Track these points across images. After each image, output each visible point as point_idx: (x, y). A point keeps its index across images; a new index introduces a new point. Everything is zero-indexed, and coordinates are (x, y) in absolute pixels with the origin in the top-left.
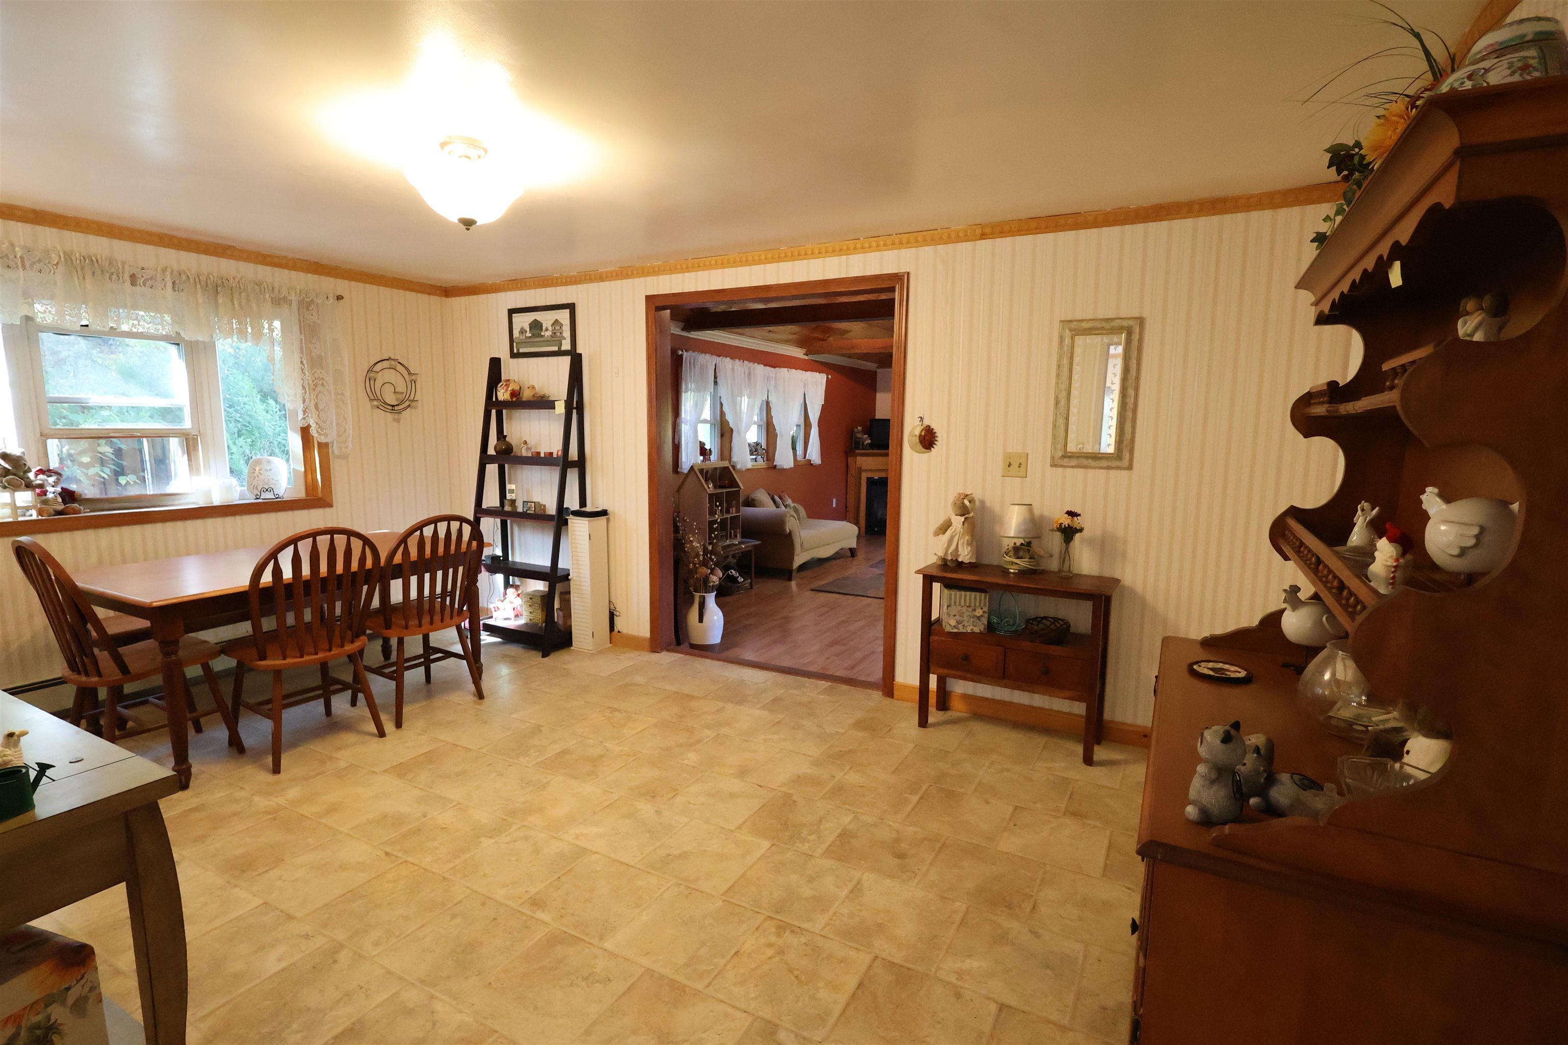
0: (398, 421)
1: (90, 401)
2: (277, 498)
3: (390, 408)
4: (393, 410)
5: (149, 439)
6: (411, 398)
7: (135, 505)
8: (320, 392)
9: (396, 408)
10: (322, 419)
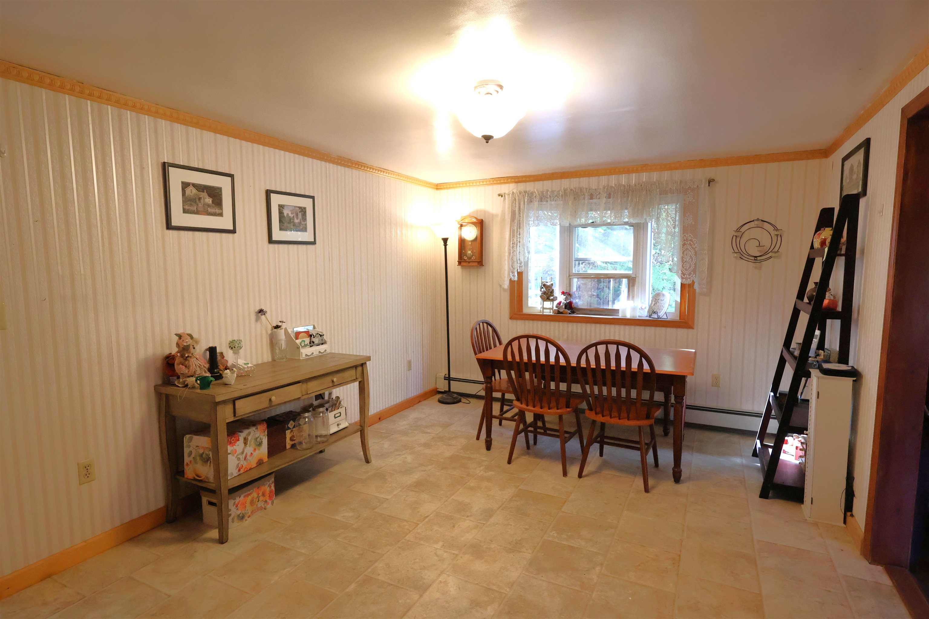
0: (760, 268)
1: (591, 260)
2: (658, 318)
3: (753, 258)
4: (755, 260)
5: (614, 279)
6: (776, 249)
7: (599, 313)
8: (687, 249)
9: (759, 258)
10: (685, 268)
